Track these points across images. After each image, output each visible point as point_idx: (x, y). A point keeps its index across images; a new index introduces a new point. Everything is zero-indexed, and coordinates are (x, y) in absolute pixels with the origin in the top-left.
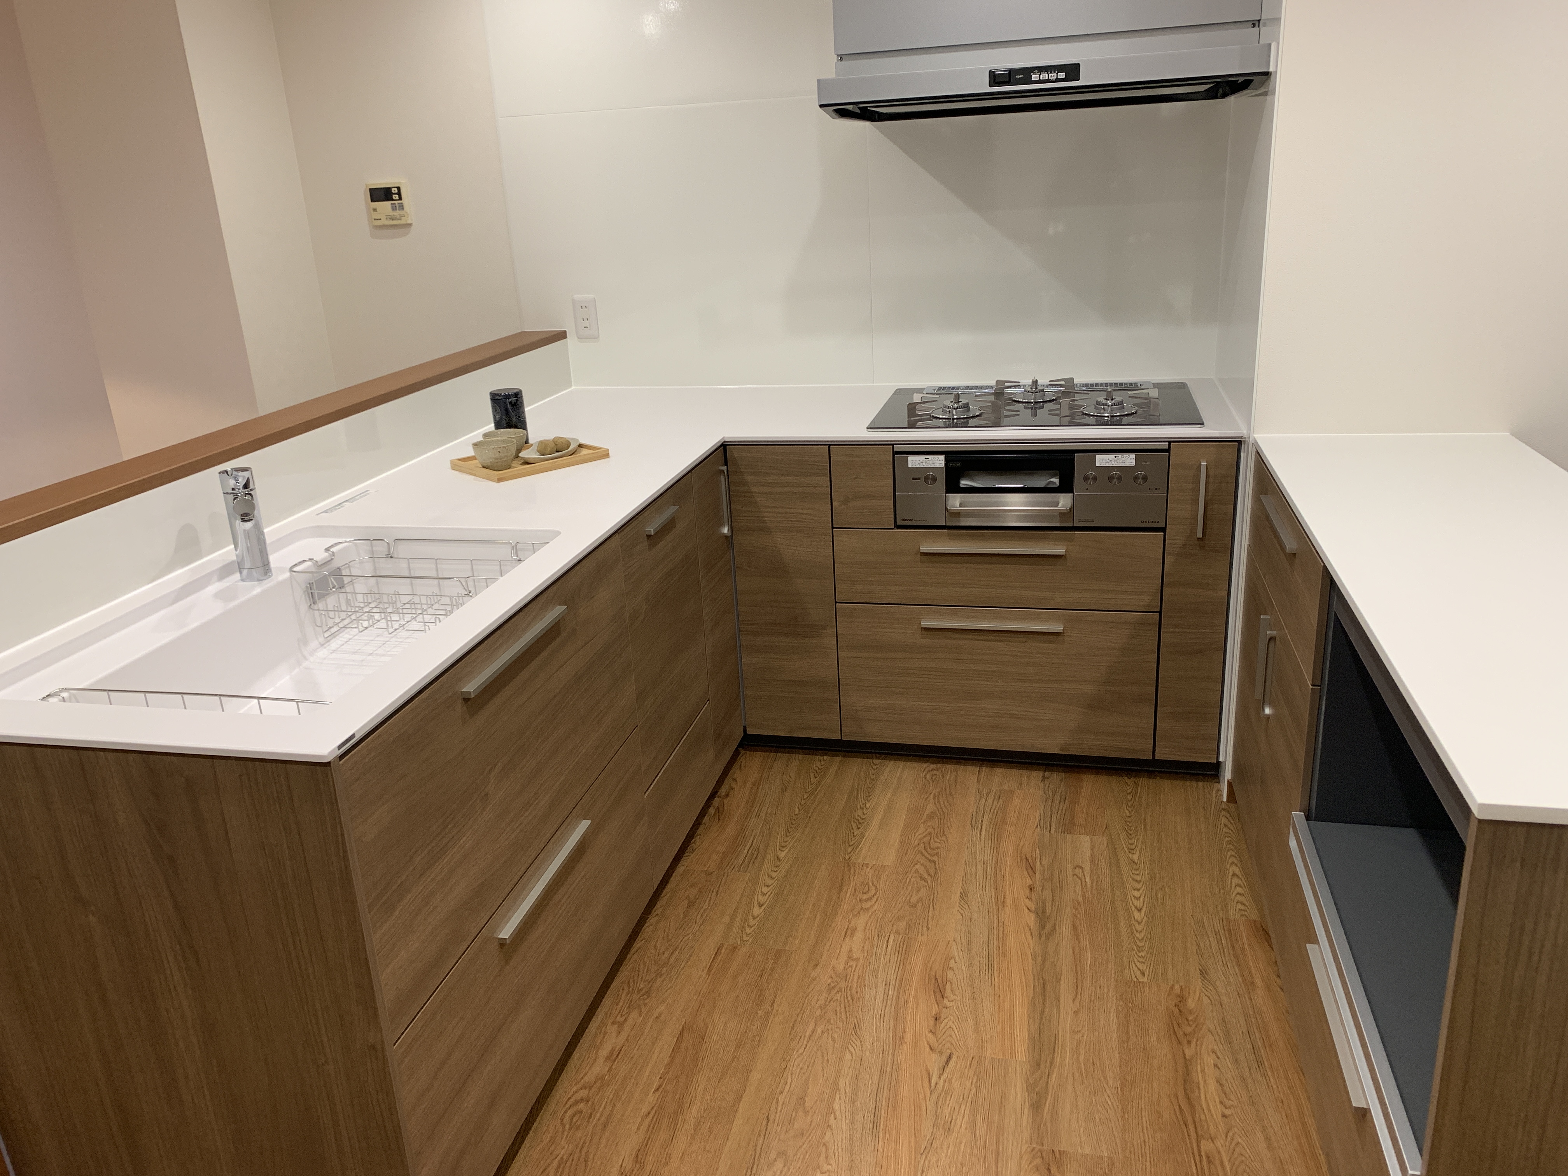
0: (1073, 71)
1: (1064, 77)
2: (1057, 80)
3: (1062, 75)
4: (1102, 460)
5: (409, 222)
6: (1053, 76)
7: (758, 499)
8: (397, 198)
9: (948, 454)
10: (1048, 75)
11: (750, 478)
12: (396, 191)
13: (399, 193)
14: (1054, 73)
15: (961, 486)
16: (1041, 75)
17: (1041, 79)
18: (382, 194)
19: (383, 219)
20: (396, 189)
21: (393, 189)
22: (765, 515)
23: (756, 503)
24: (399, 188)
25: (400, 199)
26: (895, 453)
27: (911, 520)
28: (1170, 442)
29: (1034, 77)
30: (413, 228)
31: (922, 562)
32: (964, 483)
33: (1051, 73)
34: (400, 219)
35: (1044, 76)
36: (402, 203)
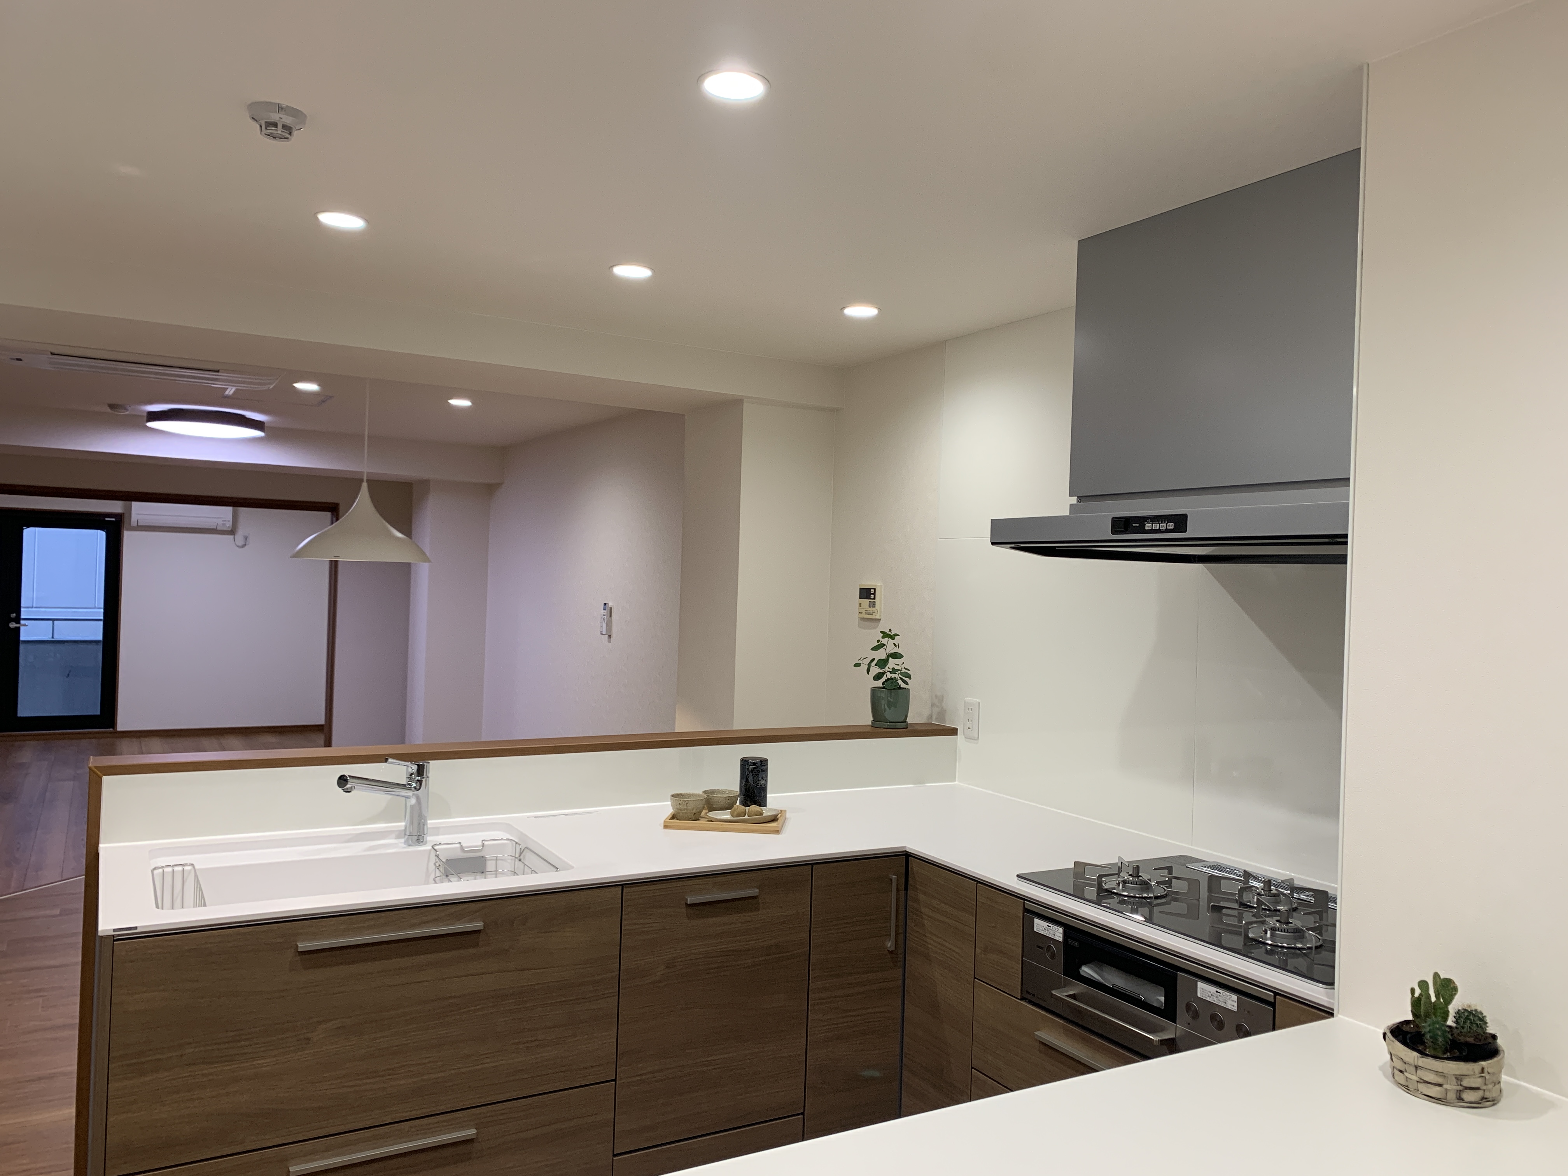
0: (1180, 522)
1: (1173, 528)
2: (1167, 531)
3: (1171, 526)
4: (1204, 990)
5: (878, 617)
6: (1163, 526)
7: (926, 922)
8: (873, 597)
9: (1069, 930)
10: (1159, 524)
11: (922, 897)
12: (873, 592)
13: (874, 594)
14: (1165, 523)
15: (1082, 973)
16: (1154, 525)
17: (1153, 528)
18: (866, 593)
19: (864, 613)
20: (873, 590)
21: (871, 590)
22: (928, 940)
23: (924, 925)
24: (875, 589)
25: (874, 599)
26: (1026, 910)
27: (1034, 995)
28: (1276, 994)
29: (1148, 526)
30: (881, 621)
31: (1040, 1052)
32: (1087, 971)
33: (1162, 523)
34: (872, 615)
35: (1156, 526)
36: (875, 602)
